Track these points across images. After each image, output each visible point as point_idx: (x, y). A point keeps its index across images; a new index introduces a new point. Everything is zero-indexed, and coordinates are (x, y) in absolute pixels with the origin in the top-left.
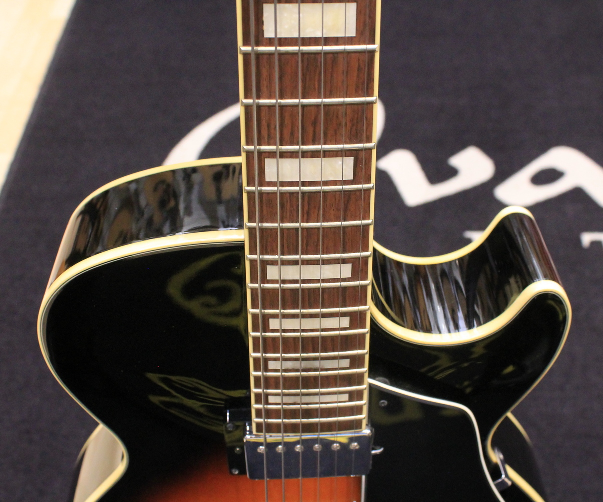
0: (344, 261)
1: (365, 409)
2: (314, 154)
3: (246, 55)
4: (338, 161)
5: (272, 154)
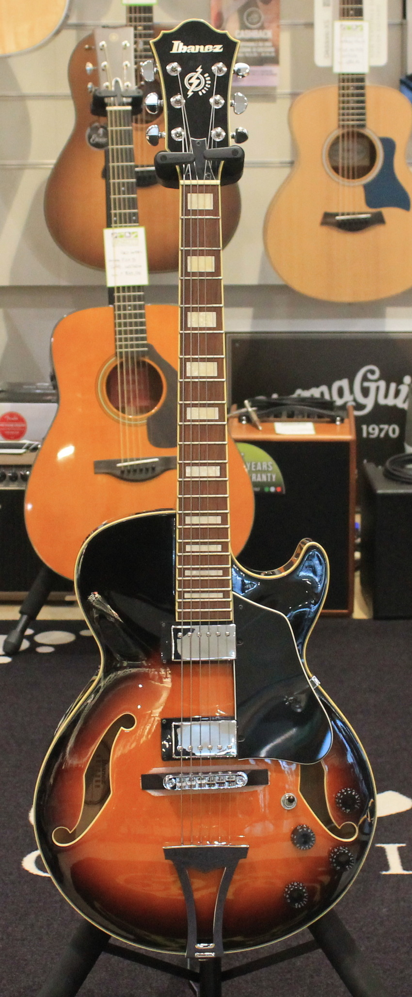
0: (217, 514)
1: (232, 604)
2: (205, 464)
3: (181, 426)
4: (214, 468)
5: (189, 464)
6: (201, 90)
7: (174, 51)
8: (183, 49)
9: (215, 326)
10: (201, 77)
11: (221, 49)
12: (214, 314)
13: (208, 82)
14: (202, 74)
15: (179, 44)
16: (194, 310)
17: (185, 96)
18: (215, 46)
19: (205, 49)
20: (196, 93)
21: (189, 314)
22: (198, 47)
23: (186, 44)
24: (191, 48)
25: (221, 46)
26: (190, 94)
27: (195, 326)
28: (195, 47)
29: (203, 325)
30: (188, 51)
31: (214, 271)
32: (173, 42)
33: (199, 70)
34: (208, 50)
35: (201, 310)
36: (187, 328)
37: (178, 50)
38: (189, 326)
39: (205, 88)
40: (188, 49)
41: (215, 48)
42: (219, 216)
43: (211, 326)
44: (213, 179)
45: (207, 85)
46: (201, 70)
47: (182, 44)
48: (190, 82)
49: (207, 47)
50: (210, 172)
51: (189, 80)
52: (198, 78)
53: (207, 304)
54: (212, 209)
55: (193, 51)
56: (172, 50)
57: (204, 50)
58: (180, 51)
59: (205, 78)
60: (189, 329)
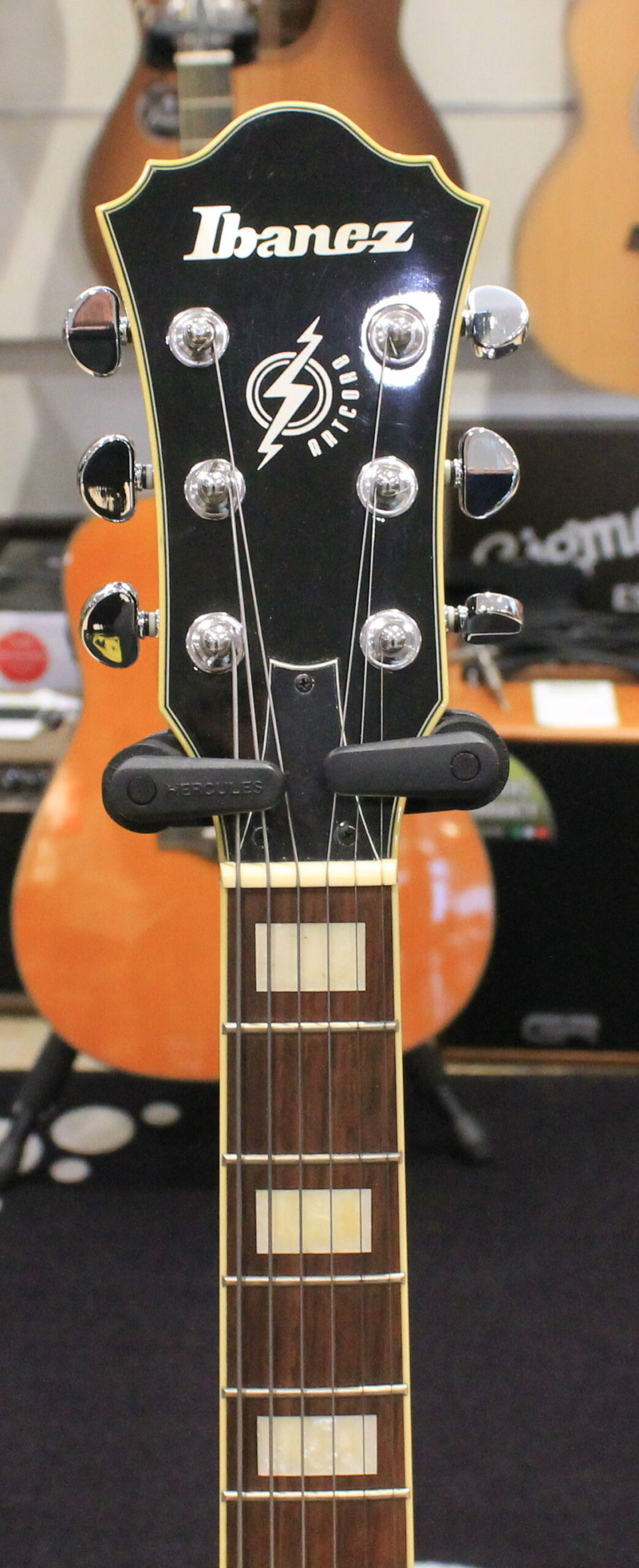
6: (316, 433)
7: (202, 251)
8: (238, 243)
9: (372, 1469)
10: (318, 369)
11: (403, 239)
12: (371, 1422)
13: (347, 395)
14: (323, 355)
15: (222, 221)
16: (283, 1408)
17: (247, 460)
18: (380, 227)
19: (336, 243)
20: (293, 446)
21: (262, 1422)
22: (304, 231)
23: (254, 219)
24: (275, 236)
25: (407, 225)
26: (269, 449)
27: (283, 1470)
28: (294, 233)
29: (319, 1468)
30: (264, 252)
31: (367, 1248)
32: (196, 209)
33: (311, 338)
34: (351, 244)
35: (314, 1408)
36: (252, 1480)
37: (216, 249)
38: (263, 1471)
39: (336, 423)
40: (260, 242)
41: (382, 234)
42: (391, 1017)
43: (356, 1470)
44: (366, 855)
45: (343, 410)
46: (319, 338)
47: (236, 217)
48: (271, 393)
49: (344, 232)
50: (352, 819)
51: (263, 390)
52: (303, 377)
53: (338, 1384)
54: (362, 988)
55: (282, 250)
56: (190, 250)
57: (332, 246)
58: (225, 253)
59: (334, 375)
60: (262, 1483)
